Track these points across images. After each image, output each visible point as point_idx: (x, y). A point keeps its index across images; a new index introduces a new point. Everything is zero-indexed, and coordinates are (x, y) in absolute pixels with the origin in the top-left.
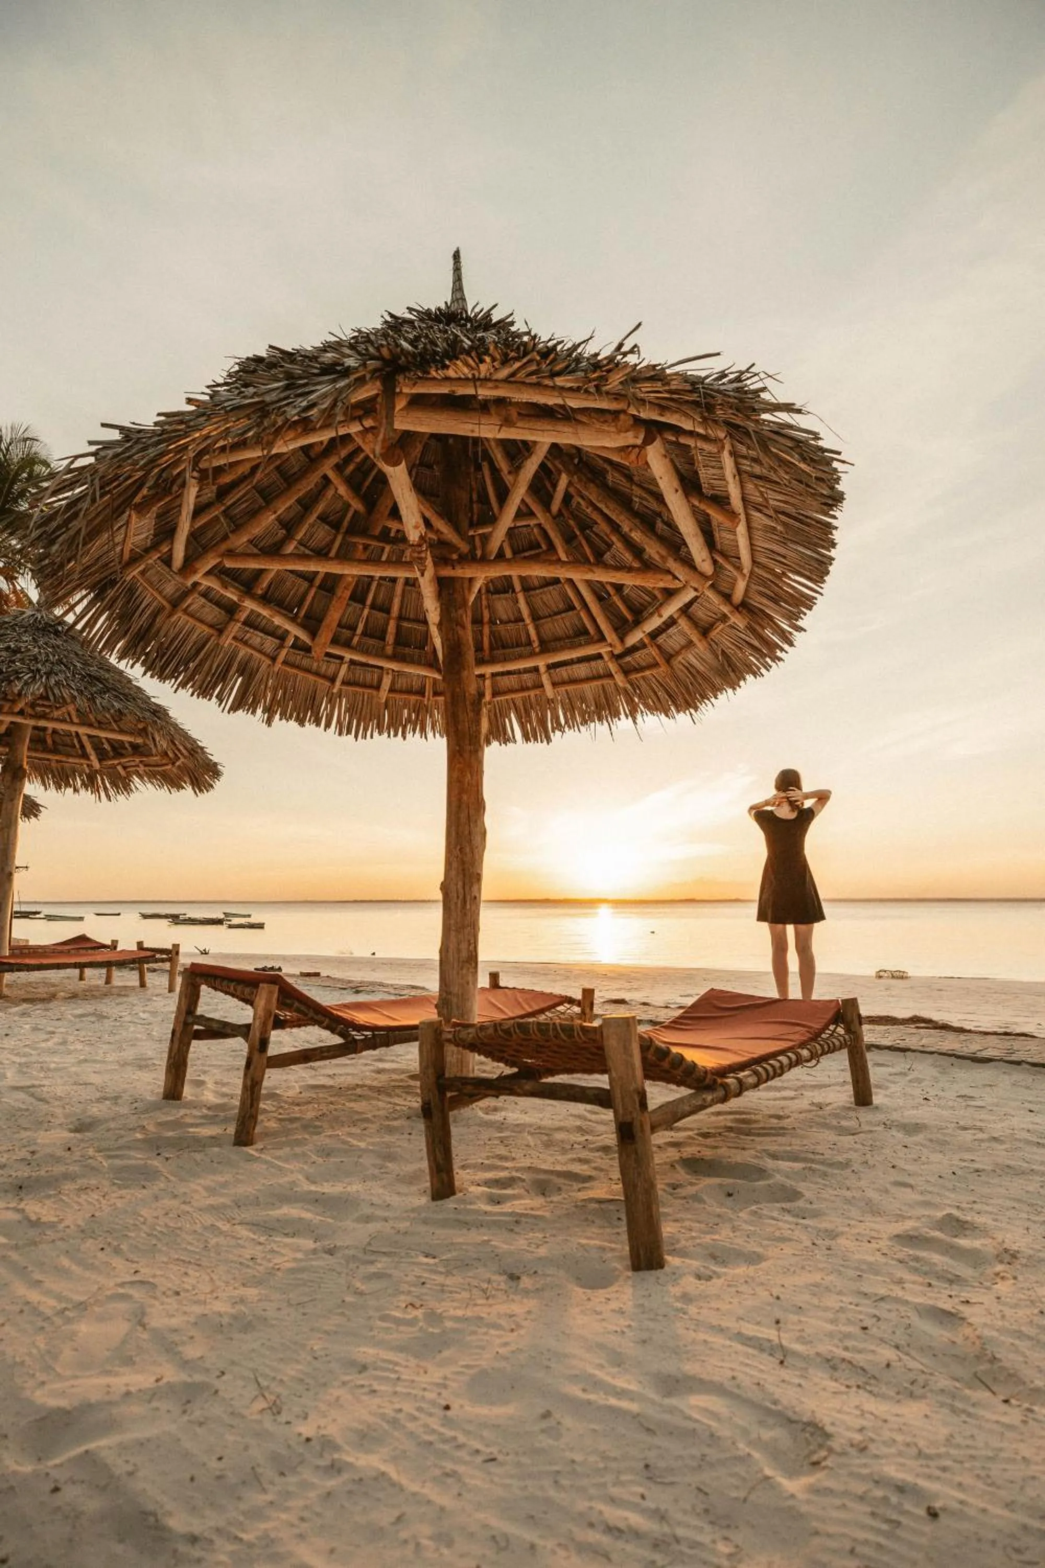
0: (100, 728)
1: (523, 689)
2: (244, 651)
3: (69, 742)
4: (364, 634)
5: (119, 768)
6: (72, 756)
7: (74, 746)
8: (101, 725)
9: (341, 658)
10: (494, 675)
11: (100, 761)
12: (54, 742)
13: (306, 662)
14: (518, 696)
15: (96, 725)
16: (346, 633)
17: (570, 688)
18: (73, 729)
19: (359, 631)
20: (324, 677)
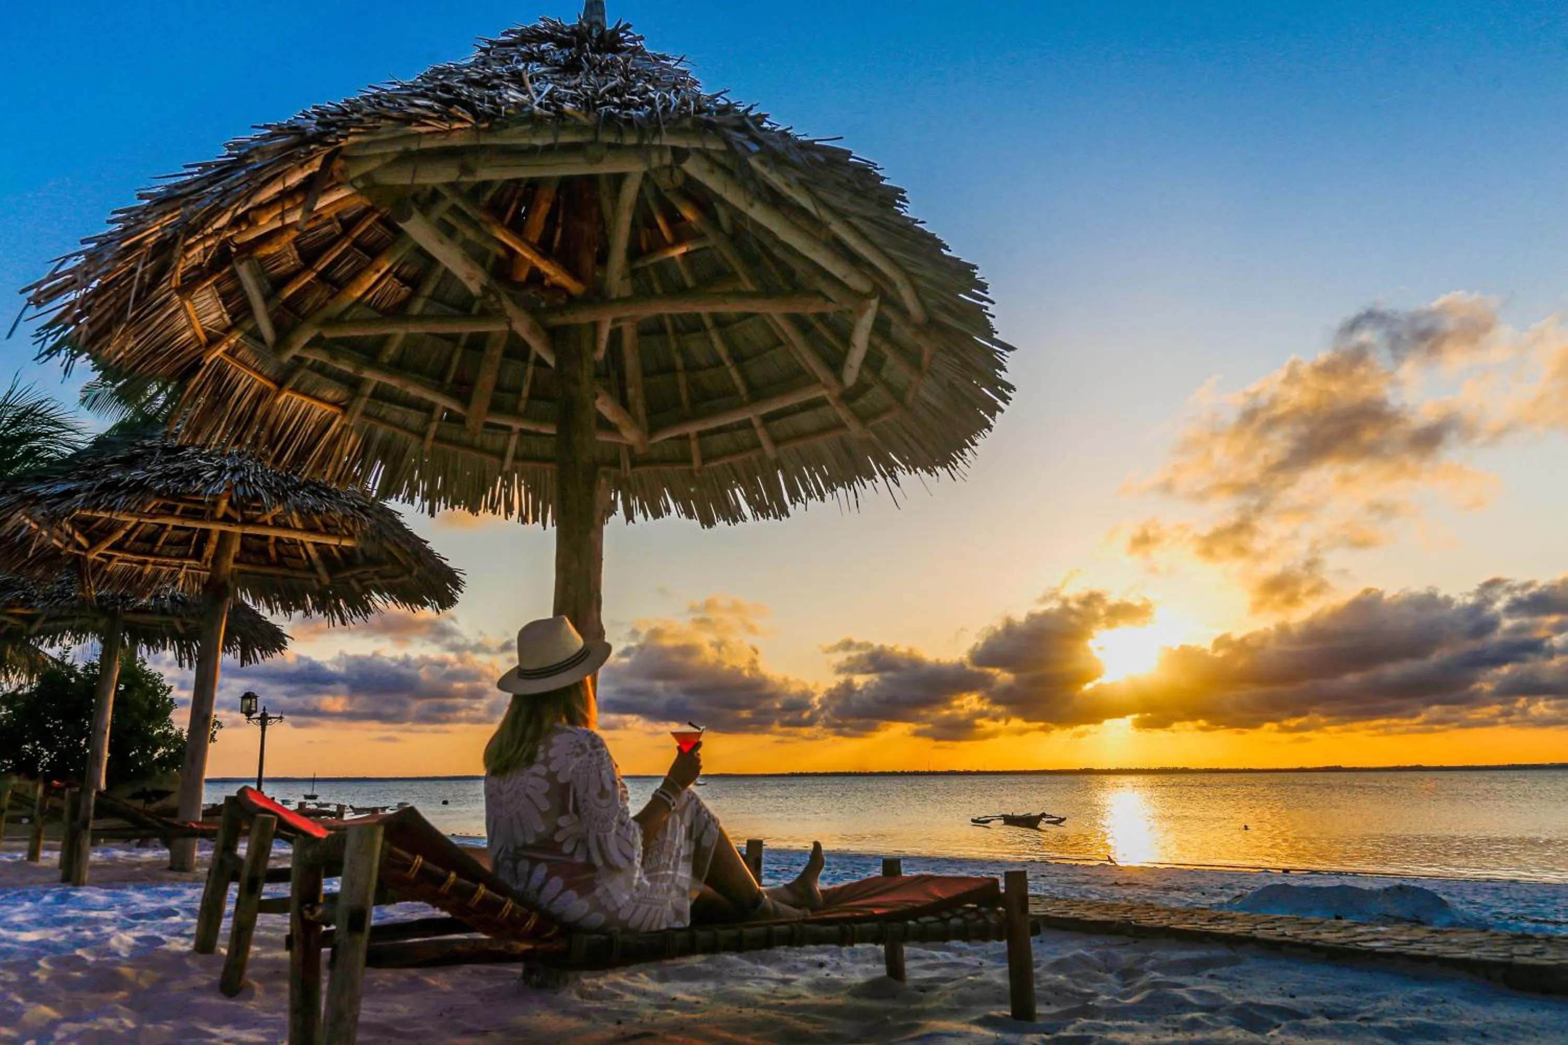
0: (328, 534)
1: (740, 450)
2: (382, 431)
3: (294, 551)
4: (532, 396)
5: (353, 582)
6: (299, 569)
7: (301, 557)
8: (329, 529)
9: (508, 428)
10: (700, 435)
11: (330, 574)
12: (278, 553)
13: (465, 437)
14: (737, 460)
15: (322, 529)
16: (509, 398)
17: (800, 444)
18: (297, 536)
19: (525, 393)
20: (492, 453)
